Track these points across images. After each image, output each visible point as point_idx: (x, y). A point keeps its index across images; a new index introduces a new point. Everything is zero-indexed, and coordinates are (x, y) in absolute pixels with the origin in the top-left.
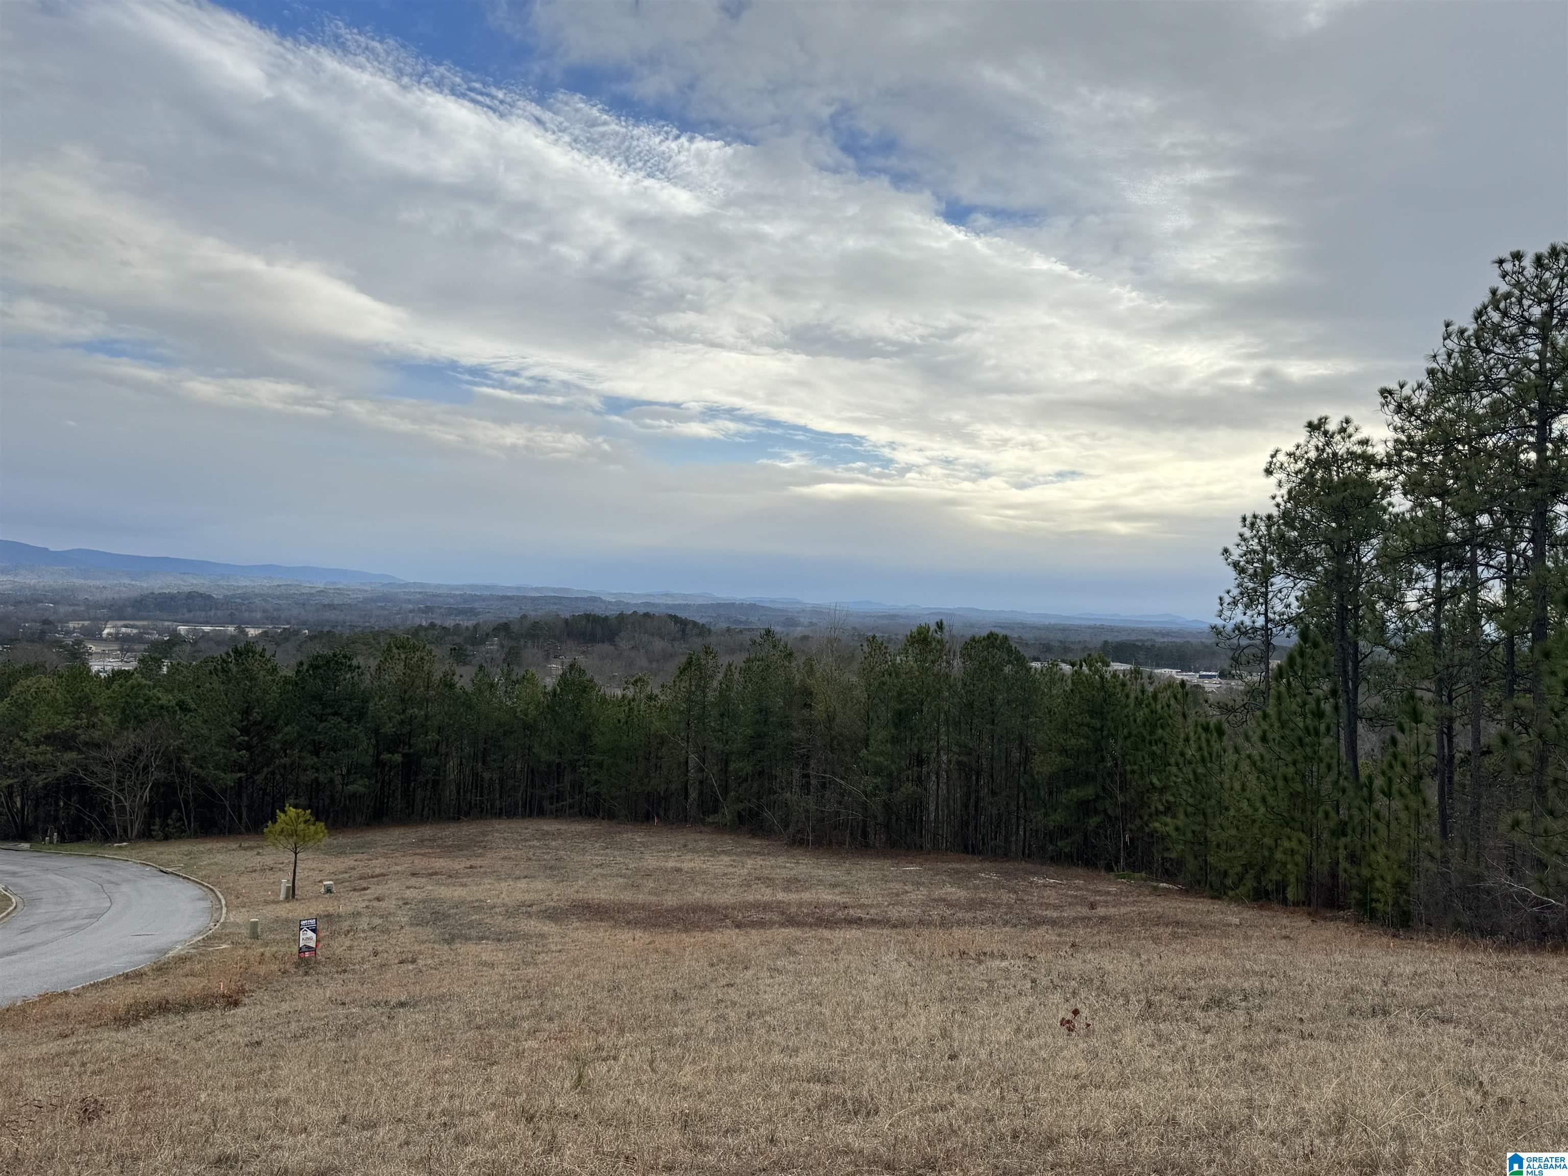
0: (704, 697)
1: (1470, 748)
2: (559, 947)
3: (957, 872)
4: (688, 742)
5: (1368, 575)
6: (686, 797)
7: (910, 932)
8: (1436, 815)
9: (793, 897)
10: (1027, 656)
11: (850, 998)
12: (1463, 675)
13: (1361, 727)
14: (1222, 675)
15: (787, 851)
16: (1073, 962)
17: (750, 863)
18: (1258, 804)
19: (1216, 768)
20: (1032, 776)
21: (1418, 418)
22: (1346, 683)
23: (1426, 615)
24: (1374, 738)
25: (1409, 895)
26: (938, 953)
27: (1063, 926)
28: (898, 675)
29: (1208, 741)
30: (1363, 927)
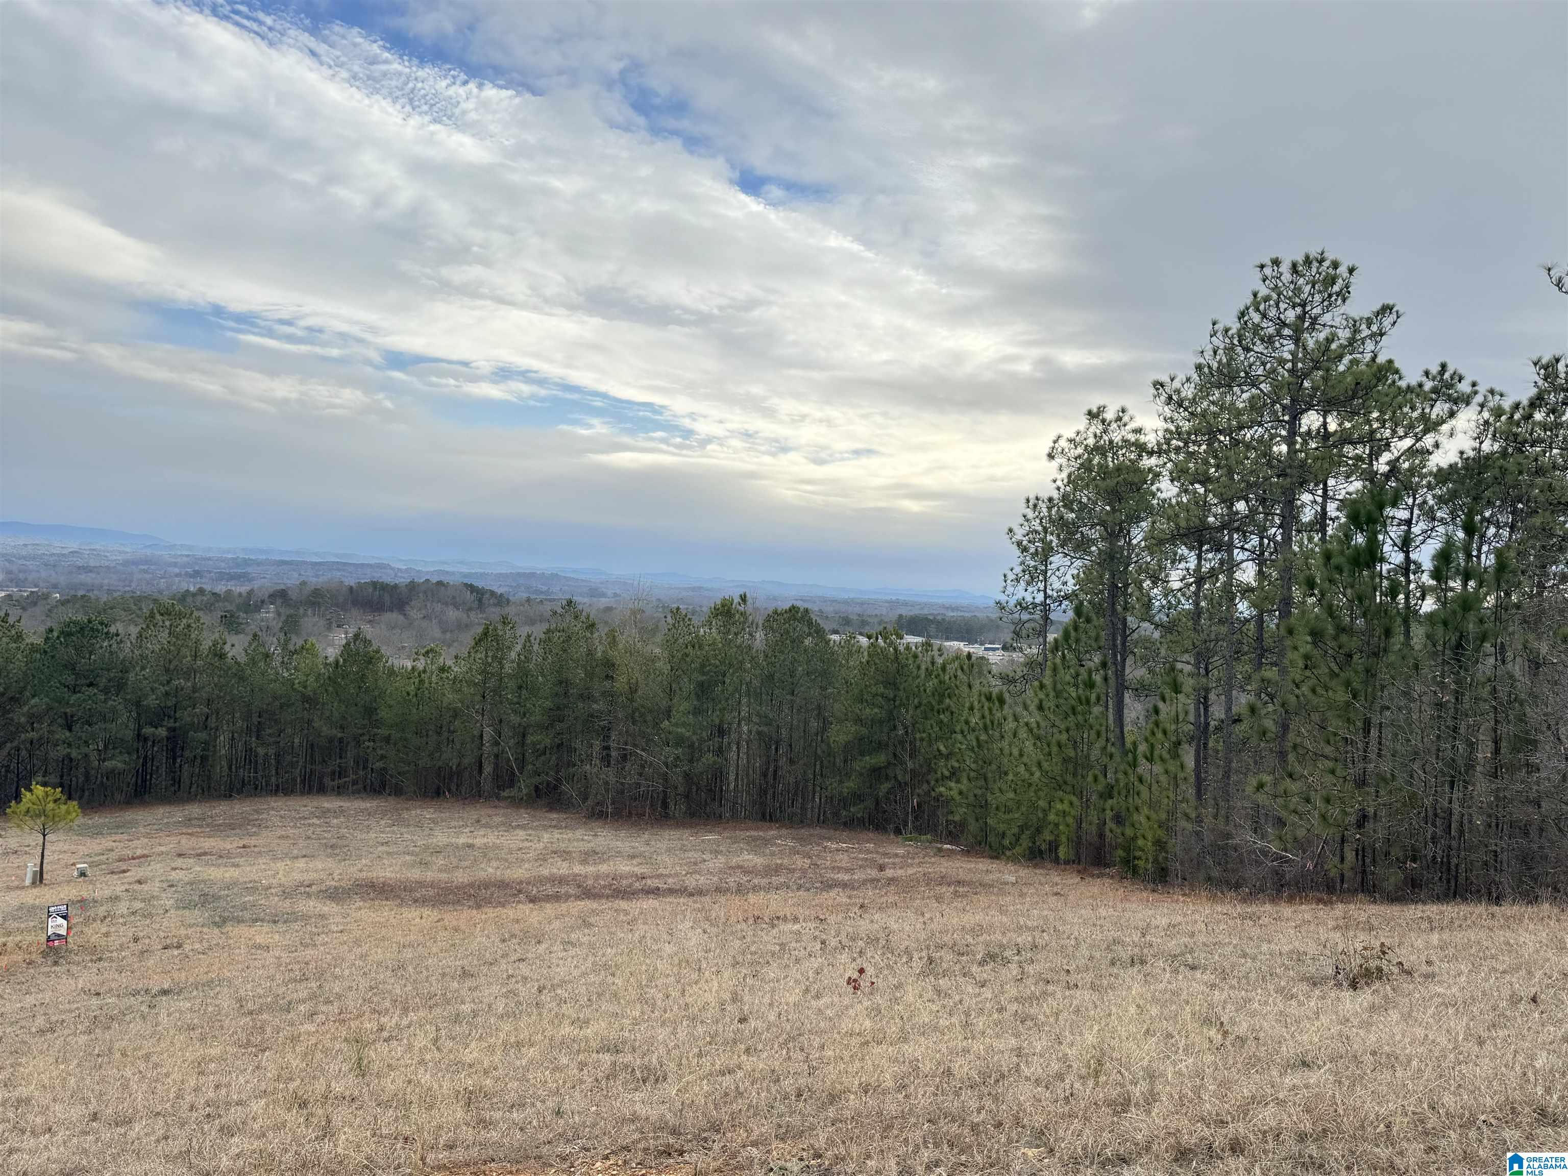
0: (502, 668)
1: (1223, 716)
2: (341, 927)
3: (755, 839)
4: (483, 715)
5: (1137, 556)
6: (480, 772)
7: (708, 899)
8: (1192, 780)
9: (590, 869)
10: (827, 629)
11: (644, 967)
12: (1218, 649)
13: (1128, 697)
14: (1004, 648)
15: (585, 823)
16: (862, 923)
17: (546, 836)
18: (1034, 769)
19: (997, 734)
20: (829, 745)
21: (1186, 409)
22: (1115, 656)
23: (1188, 593)
24: (1139, 706)
25: (1167, 852)
26: (733, 919)
27: (853, 888)
28: (701, 647)
29: (990, 710)
30: (1126, 883)
